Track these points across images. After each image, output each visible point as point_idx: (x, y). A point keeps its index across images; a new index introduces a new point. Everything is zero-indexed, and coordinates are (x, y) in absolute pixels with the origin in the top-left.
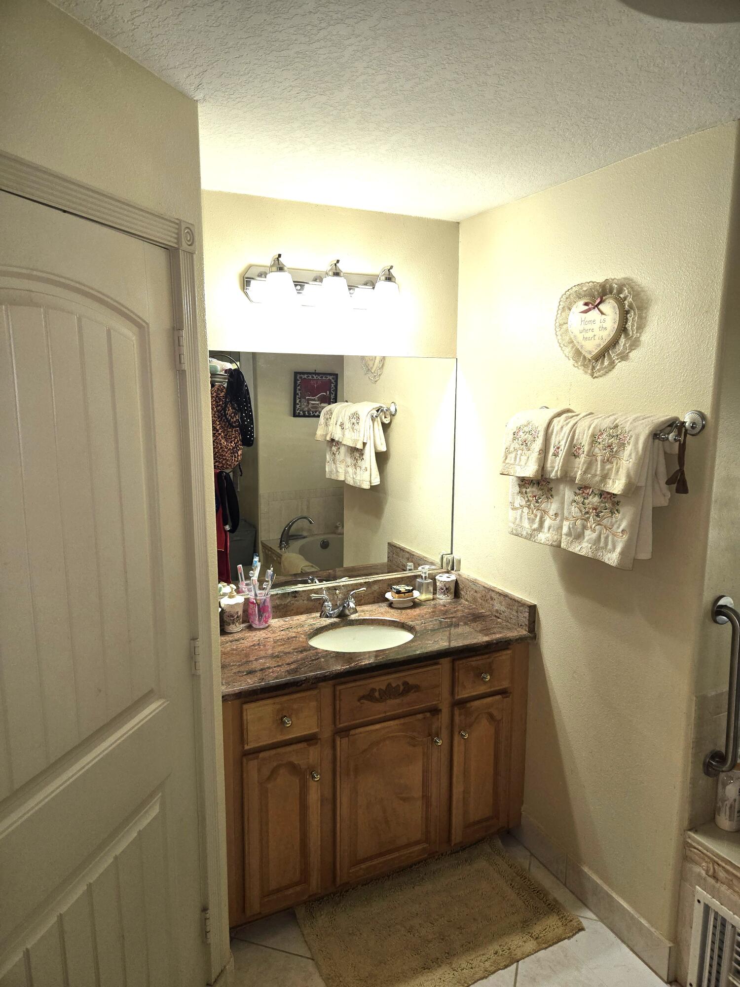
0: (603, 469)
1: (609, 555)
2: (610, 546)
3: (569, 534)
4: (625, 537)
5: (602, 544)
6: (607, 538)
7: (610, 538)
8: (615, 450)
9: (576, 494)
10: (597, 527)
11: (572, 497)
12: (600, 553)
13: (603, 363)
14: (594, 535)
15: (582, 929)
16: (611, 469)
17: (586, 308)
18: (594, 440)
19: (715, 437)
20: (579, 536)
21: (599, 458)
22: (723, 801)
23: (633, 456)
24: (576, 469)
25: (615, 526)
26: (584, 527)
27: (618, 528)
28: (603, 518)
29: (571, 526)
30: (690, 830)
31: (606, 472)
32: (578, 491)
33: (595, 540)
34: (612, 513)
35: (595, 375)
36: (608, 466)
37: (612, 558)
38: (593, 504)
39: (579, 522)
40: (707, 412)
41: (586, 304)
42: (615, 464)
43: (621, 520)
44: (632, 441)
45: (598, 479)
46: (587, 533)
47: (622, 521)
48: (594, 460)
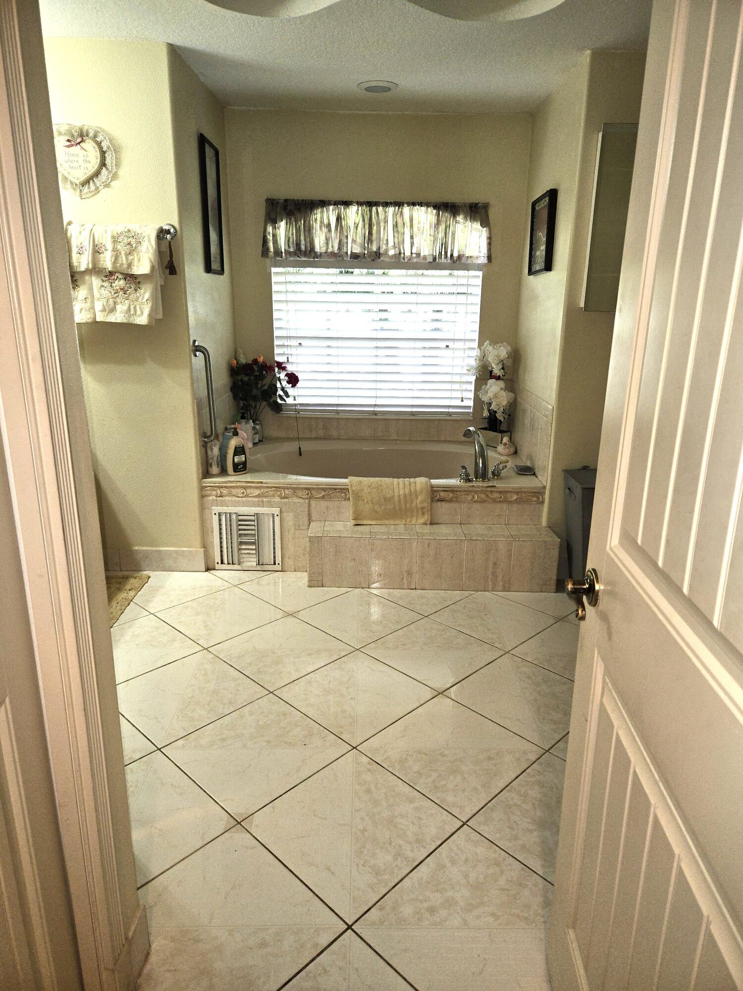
0: (127, 259)
1: (139, 318)
2: (139, 312)
3: (104, 310)
4: (150, 305)
5: (132, 312)
6: (135, 308)
7: (138, 307)
8: (134, 246)
9: (103, 281)
10: (126, 301)
11: (101, 283)
12: (132, 318)
13: (89, 188)
14: (125, 308)
15: (149, 577)
16: (133, 259)
17: (68, 143)
18: (115, 240)
19: (182, 241)
20: (113, 310)
21: (123, 253)
22: (212, 459)
23: (150, 248)
24: (102, 262)
25: (140, 299)
26: (115, 303)
27: (143, 299)
28: (130, 294)
29: (105, 304)
30: (203, 479)
31: (130, 261)
32: (104, 279)
33: (127, 310)
34: (136, 290)
35: (83, 197)
36: (130, 258)
37: (142, 319)
38: (120, 286)
39: (111, 301)
40: (177, 225)
41: (68, 141)
42: (135, 255)
43: (144, 293)
44: (146, 239)
45: (125, 266)
46: (119, 307)
47: (146, 294)
48: (119, 254)
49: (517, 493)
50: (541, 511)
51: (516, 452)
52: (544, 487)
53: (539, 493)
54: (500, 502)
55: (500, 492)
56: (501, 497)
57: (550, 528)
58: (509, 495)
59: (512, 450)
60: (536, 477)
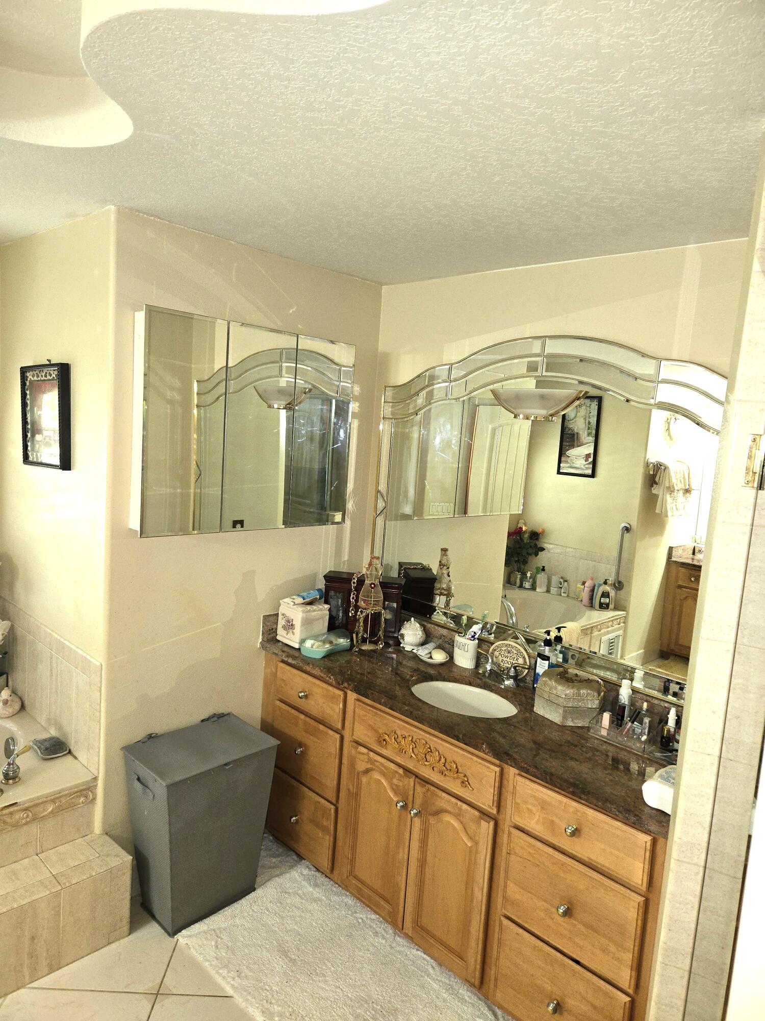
49: (53, 801)
50: (91, 814)
51: (23, 707)
52: (95, 779)
53: (88, 789)
54: (27, 823)
55: (26, 809)
56: (28, 816)
57: (107, 834)
58: (40, 808)
59: (17, 706)
60: (75, 758)
